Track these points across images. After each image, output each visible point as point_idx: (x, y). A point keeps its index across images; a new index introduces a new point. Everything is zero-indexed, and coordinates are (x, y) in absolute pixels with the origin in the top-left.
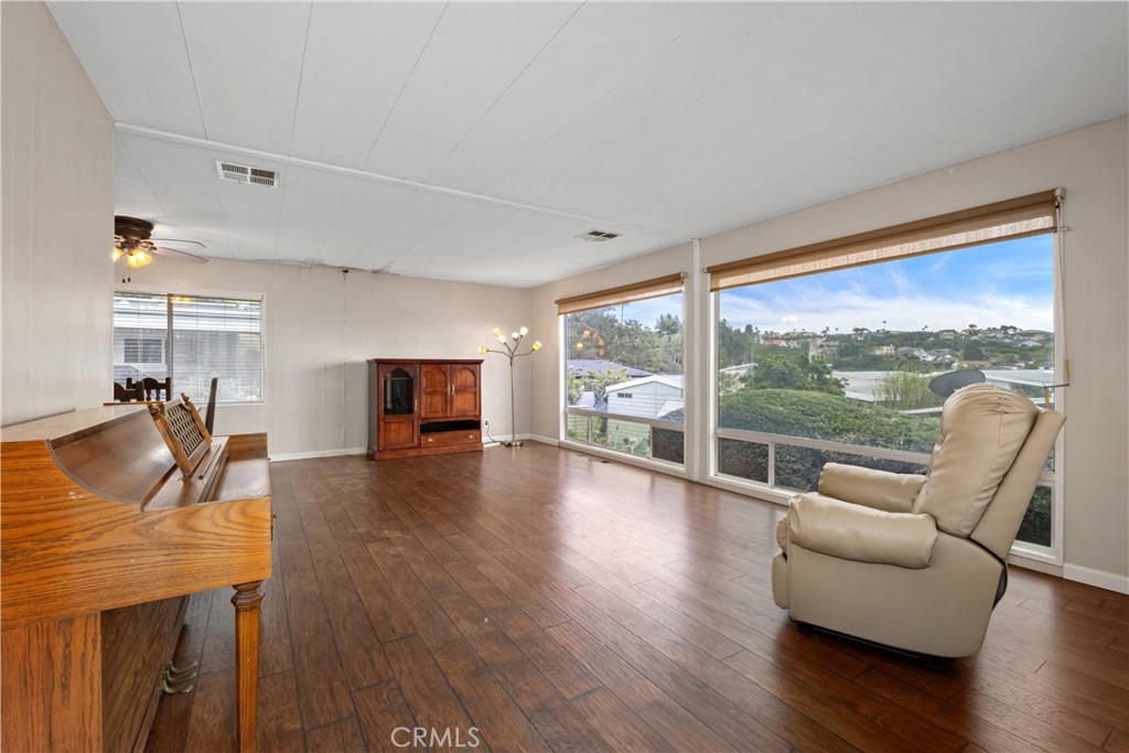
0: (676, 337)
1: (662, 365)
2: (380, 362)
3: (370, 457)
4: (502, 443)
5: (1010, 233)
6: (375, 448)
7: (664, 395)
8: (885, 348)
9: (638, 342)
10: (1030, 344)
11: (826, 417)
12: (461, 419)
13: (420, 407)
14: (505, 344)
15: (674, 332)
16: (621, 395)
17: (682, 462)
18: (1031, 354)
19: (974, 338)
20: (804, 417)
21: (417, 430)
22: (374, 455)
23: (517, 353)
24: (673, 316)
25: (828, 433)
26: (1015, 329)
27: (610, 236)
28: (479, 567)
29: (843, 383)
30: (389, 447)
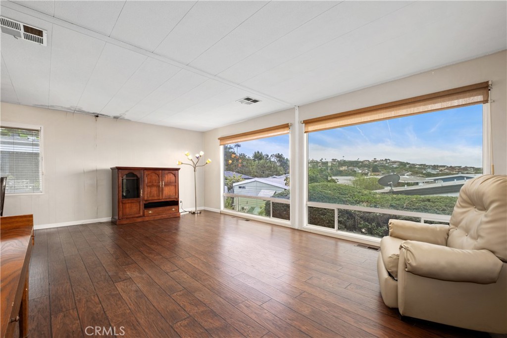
0: (261, 161)
1: (255, 174)
2: (119, 169)
3: (113, 223)
4: (190, 212)
5: (463, 103)
6: (117, 217)
7: (260, 187)
8: (344, 167)
9: (245, 163)
10: (395, 166)
11: (351, 196)
12: (168, 200)
13: (143, 194)
14: (192, 160)
15: (261, 159)
16: (240, 187)
17: (289, 220)
18: (395, 170)
19: (375, 163)
20: (341, 196)
21: (142, 207)
22: (116, 222)
23: (198, 165)
24: (260, 152)
25: (354, 203)
26: (389, 160)
27: (255, 101)
28: (196, 295)
29: (336, 181)
30: (125, 217)
